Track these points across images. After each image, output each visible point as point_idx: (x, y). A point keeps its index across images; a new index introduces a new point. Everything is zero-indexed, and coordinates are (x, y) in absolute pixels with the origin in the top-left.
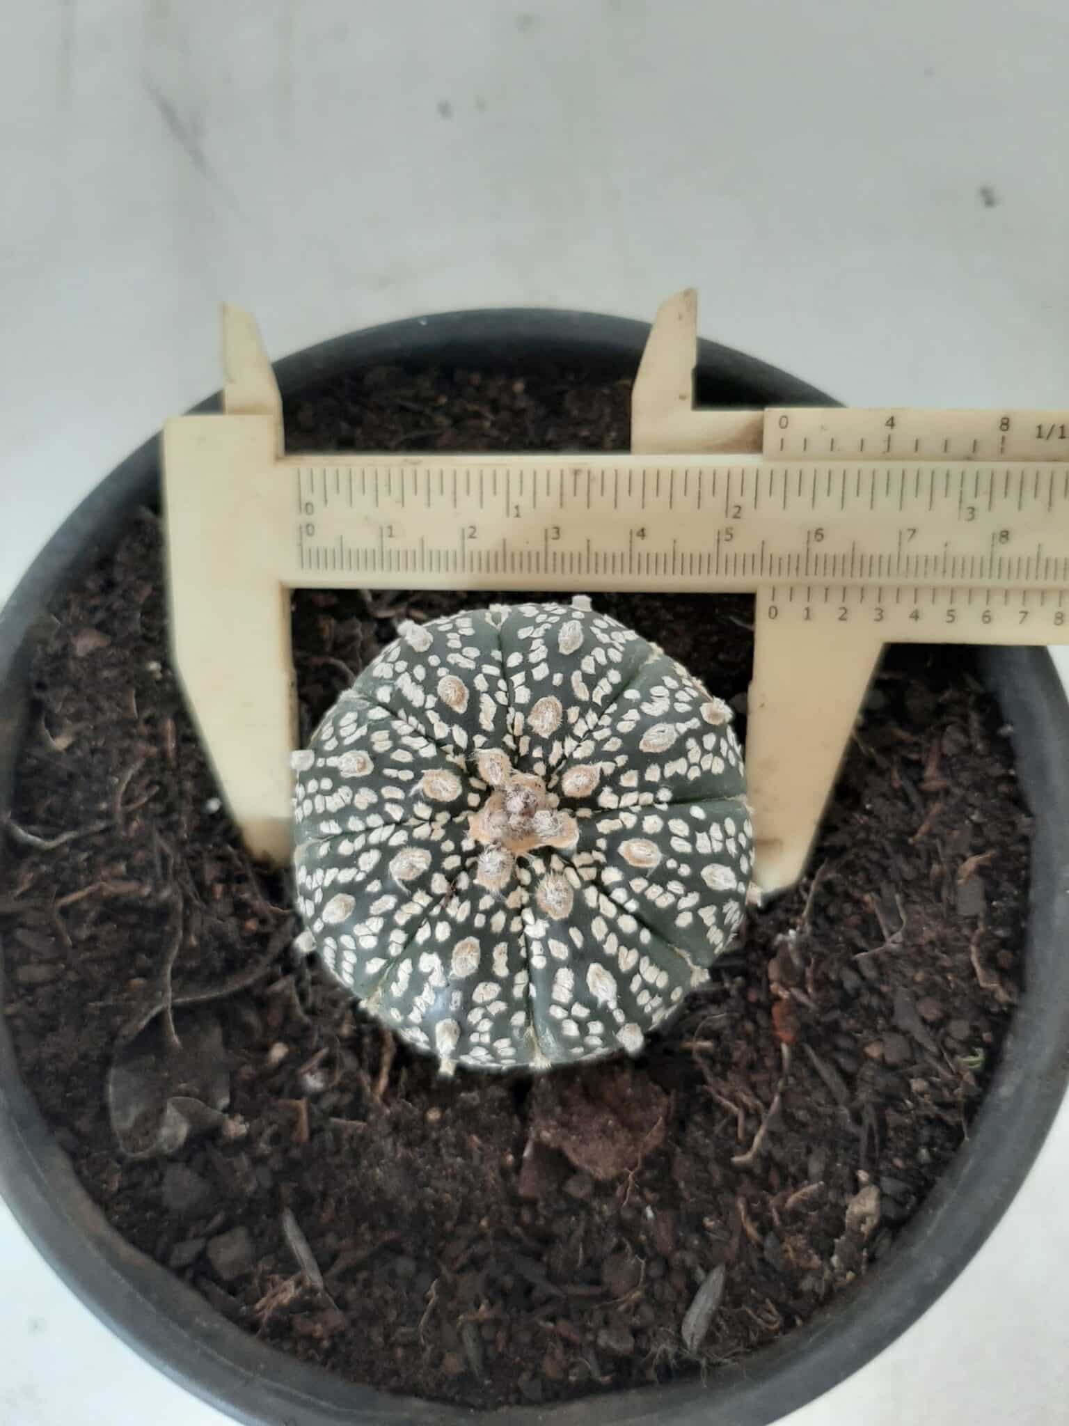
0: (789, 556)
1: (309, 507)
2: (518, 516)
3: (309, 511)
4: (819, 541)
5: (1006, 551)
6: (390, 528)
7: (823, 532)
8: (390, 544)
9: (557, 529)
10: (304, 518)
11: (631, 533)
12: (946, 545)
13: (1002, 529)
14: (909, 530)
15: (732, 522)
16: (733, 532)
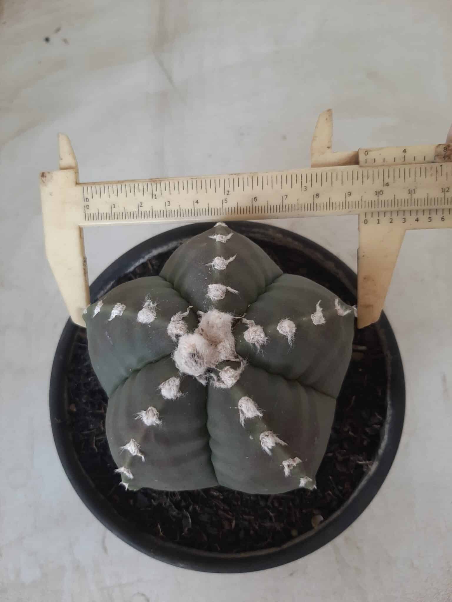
0: (246, 207)
1: (87, 199)
2: (156, 198)
3: (87, 201)
4: (255, 201)
5: (318, 201)
6: (114, 205)
7: (256, 198)
8: (114, 210)
9: (169, 202)
10: (86, 203)
11: (194, 202)
12: (298, 200)
13: (317, 193)
14: (285, 196)
15: (226, 196)
16: (226, 200)
